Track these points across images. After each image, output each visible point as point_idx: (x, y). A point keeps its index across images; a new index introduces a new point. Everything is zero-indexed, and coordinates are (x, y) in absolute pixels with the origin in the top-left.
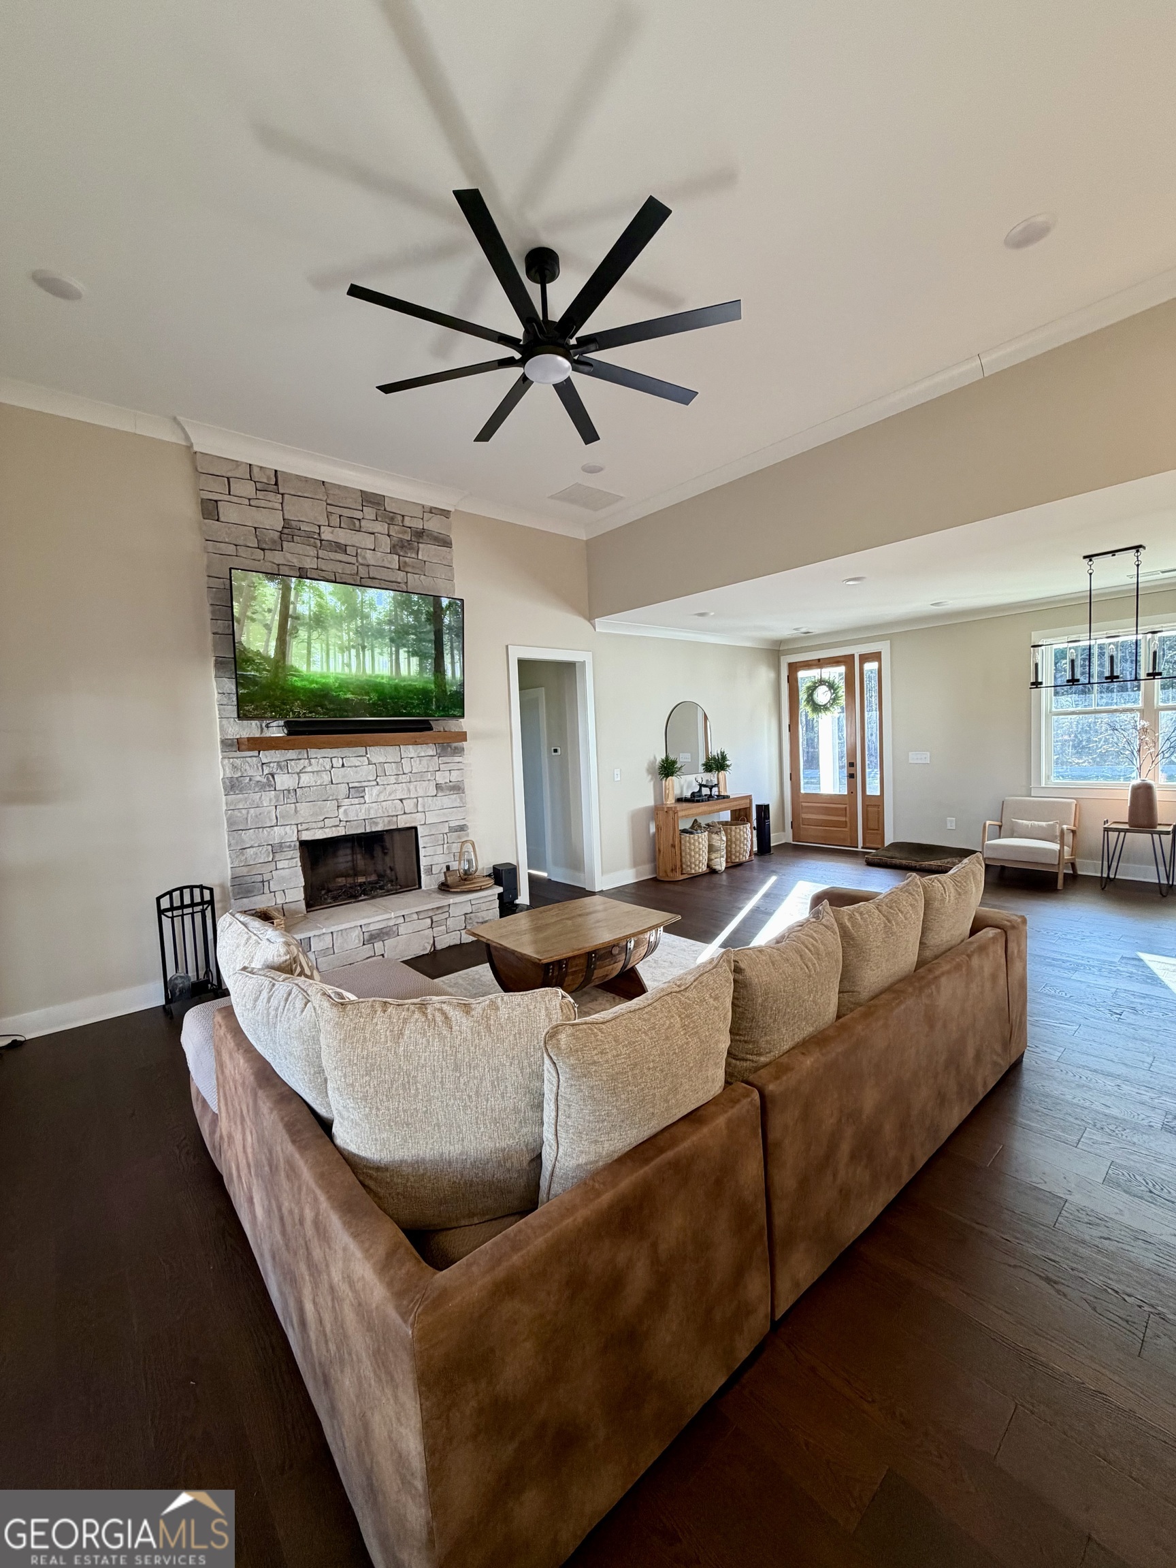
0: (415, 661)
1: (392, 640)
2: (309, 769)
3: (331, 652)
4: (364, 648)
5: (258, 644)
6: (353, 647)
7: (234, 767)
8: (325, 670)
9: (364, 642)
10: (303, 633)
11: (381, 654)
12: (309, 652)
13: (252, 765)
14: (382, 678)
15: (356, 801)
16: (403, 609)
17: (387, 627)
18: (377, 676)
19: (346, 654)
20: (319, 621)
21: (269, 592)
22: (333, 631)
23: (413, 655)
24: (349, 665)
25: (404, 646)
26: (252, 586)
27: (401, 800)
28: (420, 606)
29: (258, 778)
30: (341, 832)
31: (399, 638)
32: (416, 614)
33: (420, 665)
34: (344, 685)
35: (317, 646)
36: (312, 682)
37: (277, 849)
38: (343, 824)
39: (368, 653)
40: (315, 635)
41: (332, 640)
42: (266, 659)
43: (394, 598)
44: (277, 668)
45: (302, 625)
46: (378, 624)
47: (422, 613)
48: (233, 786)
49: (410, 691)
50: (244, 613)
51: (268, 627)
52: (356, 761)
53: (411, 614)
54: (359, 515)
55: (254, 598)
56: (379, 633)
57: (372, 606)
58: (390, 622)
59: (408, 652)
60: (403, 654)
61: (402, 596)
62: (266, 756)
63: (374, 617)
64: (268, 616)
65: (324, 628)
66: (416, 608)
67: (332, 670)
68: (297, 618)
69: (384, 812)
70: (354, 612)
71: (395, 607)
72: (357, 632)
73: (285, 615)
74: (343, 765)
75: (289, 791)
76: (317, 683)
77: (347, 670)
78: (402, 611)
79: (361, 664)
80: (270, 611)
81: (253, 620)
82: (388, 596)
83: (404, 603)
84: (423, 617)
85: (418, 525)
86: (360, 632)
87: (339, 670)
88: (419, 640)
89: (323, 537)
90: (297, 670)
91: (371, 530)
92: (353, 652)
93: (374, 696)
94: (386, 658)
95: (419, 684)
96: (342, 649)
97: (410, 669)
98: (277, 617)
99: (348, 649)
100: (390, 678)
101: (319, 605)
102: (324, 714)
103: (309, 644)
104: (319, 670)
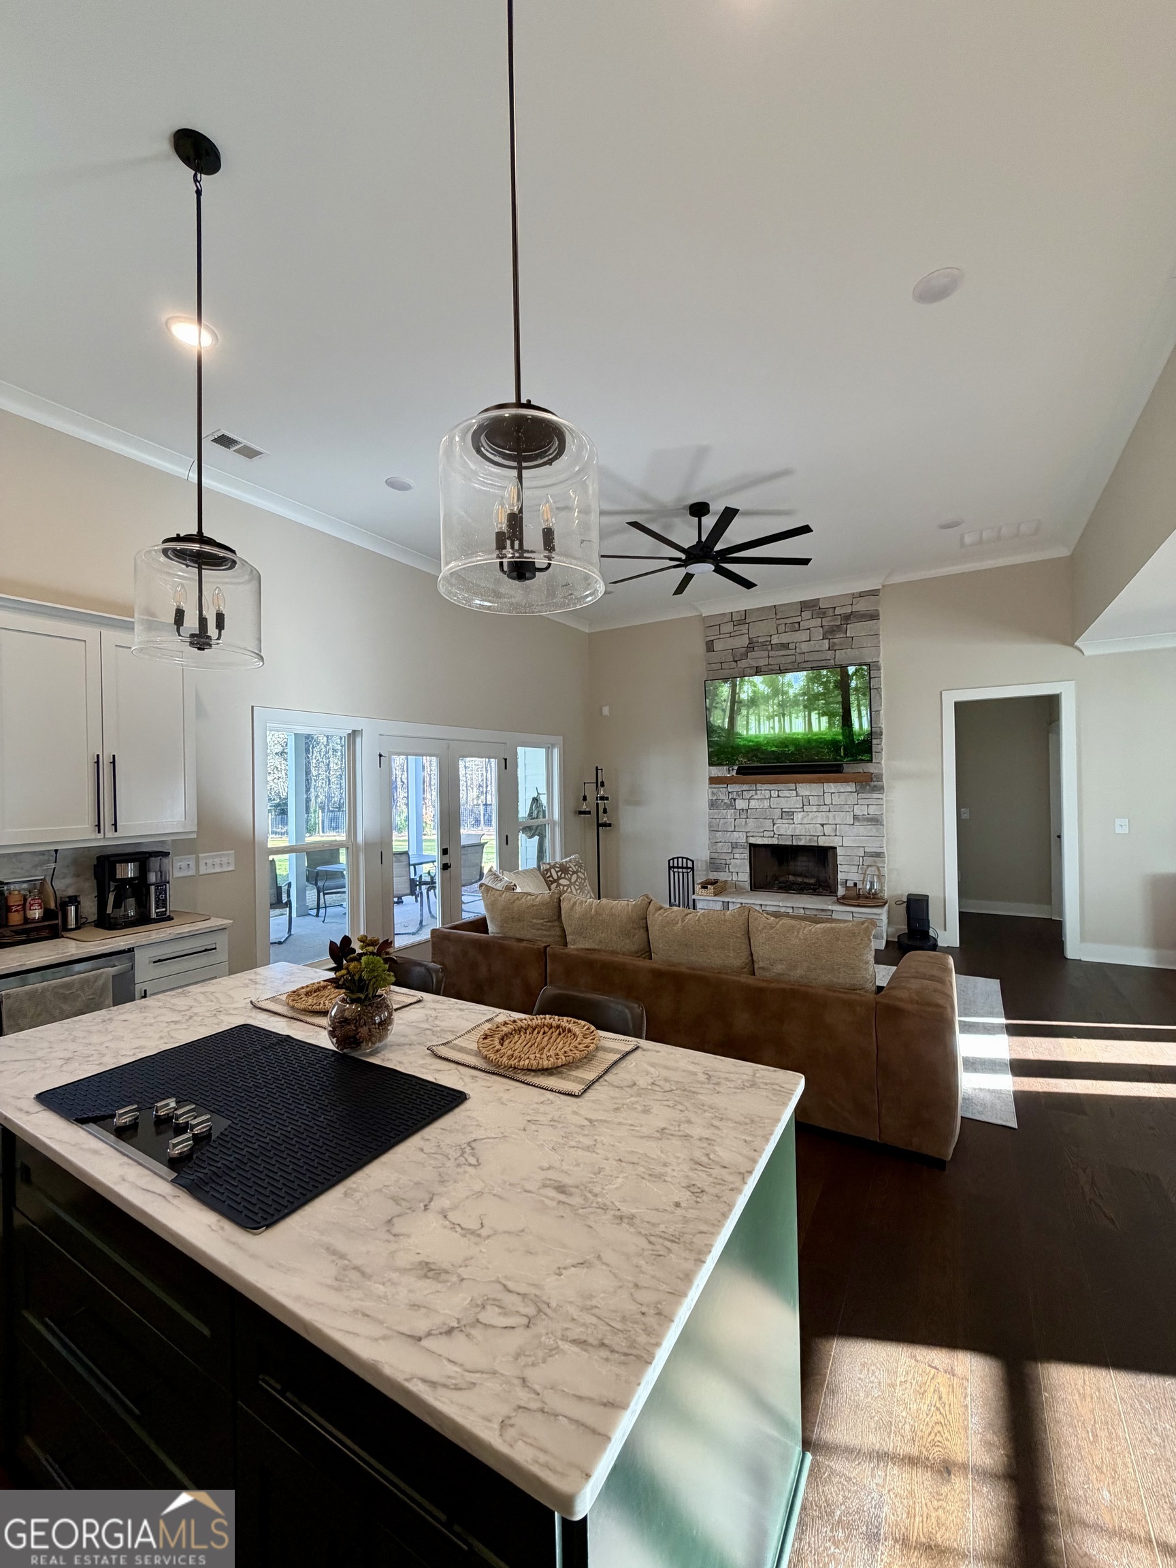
0: (825, 719)
1: (805, 707)
2: (755, 797)
3: (762, 721)
4: (784, 715)
5: (719, 721)
6: (776, 715)
7: (713, 794)
8: (757, 733)
9: (784, 710)
10: (744, 712)
11: (797, 718)
12: (748, 722)
13: (722, 793)
14: (798, 734)
15: (786, 821)
16: (814, 682)
17: (801, 698)
18: (795, 734)
19: (772, 720)
20: (753, 702)
21: (725, 690)
22: (762, 707)
23: (823, 715)
24: (773, 728)
25: (815, 709)
26: (716, 688)
27: (822, 825)
28: (829, 677)
29: (726, 801)
30: (775, 841)
31: (811, 704)
32: (825, 685)
33: (829, 722)
34: (770, 742)
35: (752, 718)
36: (750, 741)
37: (734, 845)
38: (776, 836)
39: (787, 718)
40: (751, 711)
41: (762, 713)
42: (723, 729)
43: (806, 676)
44: (729, 734)
45: (744, 706)
46: (794, 697)
47: (830, 683)
48: (713, 804)
49: (820, 743)
50: (711, 704)
51: (724, 711)
52: (786, 793)
53: (820, 684)
54: (798, 619)
55: (717, 695)
56: (795, 703)
57: (790, 685)
58: (804, 694)
59: (819, 713)
60: (814, 715)
61: (813, 673)
62: (731, 788)
63: (791, 692)
64: (724, 704)
65: (757, 706)
66: (825, 680)
67: (762, 732)
68: (740, 702)
69: (806, 832)
70: (777, 691)
71: (808, 682)
72: (779, 705)
73: (733, 702)
74: (779, 796)
75: (743, 810)
76: (753, 741)
77: (772, 731)
78: (813, 685)
79: (782, 727)
80: (725, 701)
81: (716, 708)
82: (802, 676)
83: (815, 678)
84: (832, 686)
85: (848, 610)
86: (782, 705)
87: (767, 732)
88: (827, 703)
89: (772, 642)
90: (741, 735)
91: (806, 627)
92: (776, 718)
93: (792, 748)
94: (801, 720)
95: (829, 737)
96: (769, 718)
97: (821, 725)
98: (729, 704)
99: (773, 717)
100: (804, 734)
101: (754, 692)
102: (758, 761)
103: (748, 717)
104: (754, 733)
